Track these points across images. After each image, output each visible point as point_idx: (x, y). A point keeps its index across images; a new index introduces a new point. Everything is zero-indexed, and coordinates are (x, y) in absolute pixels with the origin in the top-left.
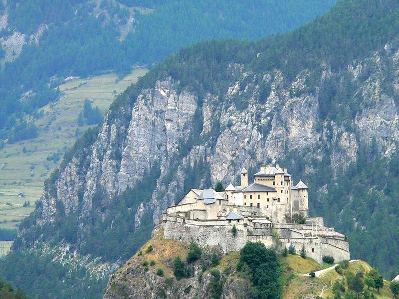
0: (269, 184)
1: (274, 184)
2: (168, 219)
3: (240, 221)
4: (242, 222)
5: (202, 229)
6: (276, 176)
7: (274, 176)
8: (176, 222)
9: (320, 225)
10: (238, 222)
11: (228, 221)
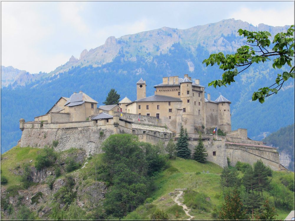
0: (173, 94)
1: (179, 95)
2: (25, 127)
3: (109, 120)
4: (111, 122)
5: (60, 132)
6: (181, 86)
7: (180, 86)
8: (33, 128)
9: (242, 138)
10: (108, 121)
11: (93, 122)
